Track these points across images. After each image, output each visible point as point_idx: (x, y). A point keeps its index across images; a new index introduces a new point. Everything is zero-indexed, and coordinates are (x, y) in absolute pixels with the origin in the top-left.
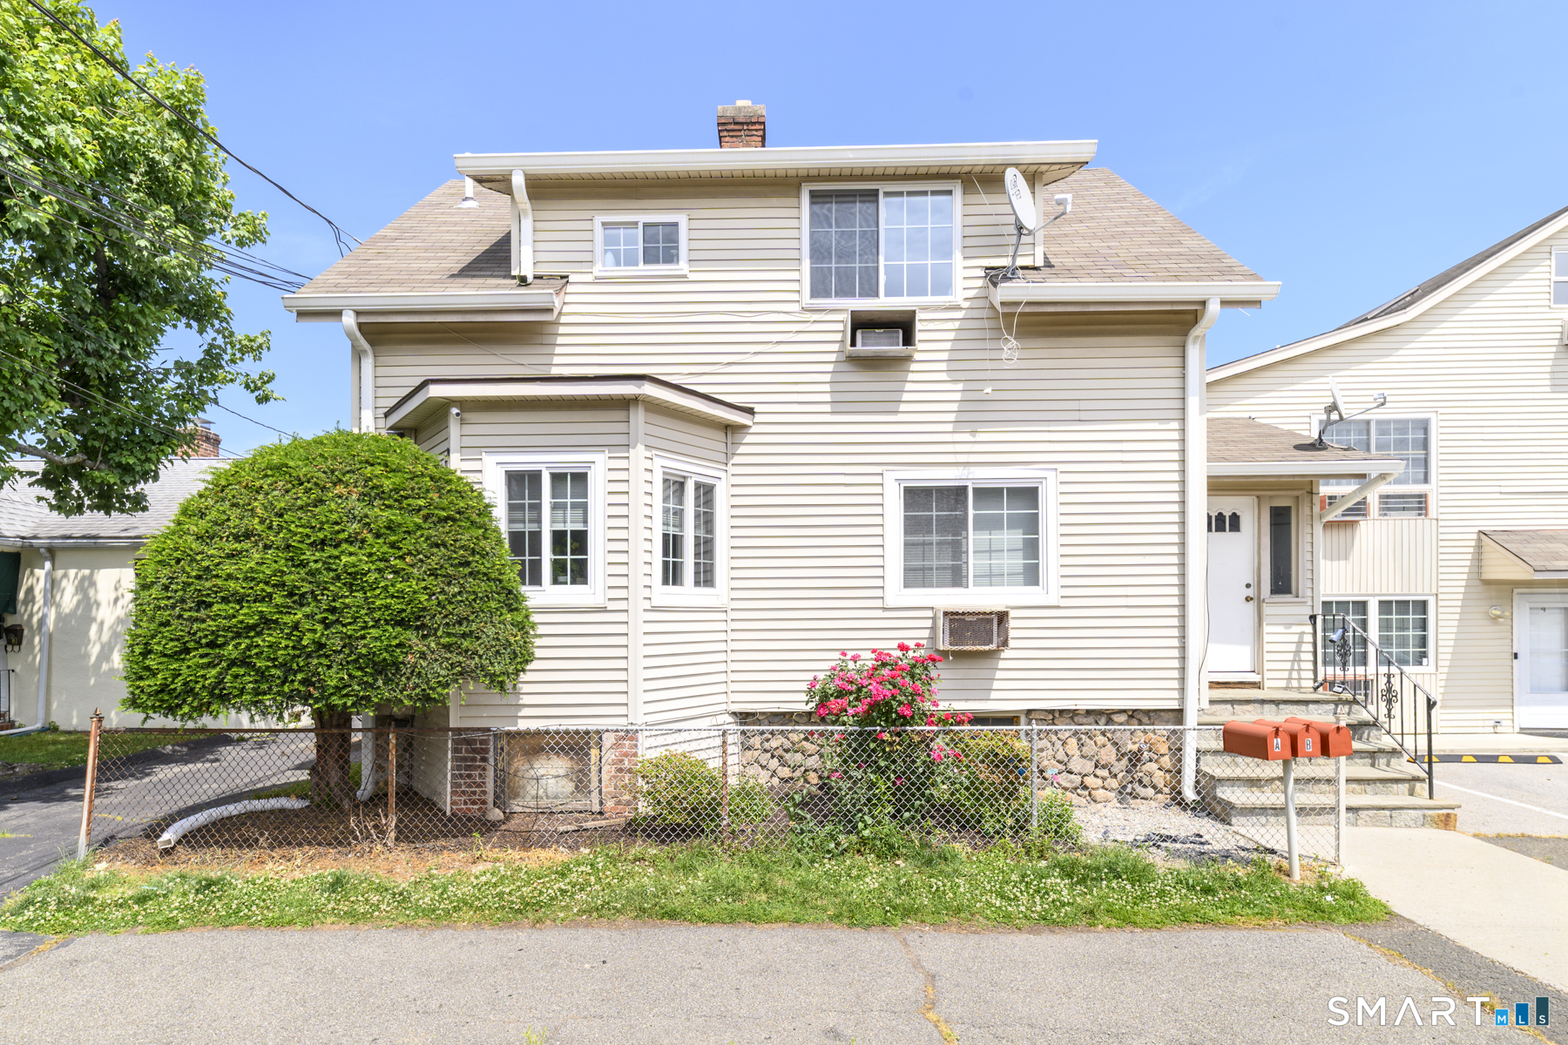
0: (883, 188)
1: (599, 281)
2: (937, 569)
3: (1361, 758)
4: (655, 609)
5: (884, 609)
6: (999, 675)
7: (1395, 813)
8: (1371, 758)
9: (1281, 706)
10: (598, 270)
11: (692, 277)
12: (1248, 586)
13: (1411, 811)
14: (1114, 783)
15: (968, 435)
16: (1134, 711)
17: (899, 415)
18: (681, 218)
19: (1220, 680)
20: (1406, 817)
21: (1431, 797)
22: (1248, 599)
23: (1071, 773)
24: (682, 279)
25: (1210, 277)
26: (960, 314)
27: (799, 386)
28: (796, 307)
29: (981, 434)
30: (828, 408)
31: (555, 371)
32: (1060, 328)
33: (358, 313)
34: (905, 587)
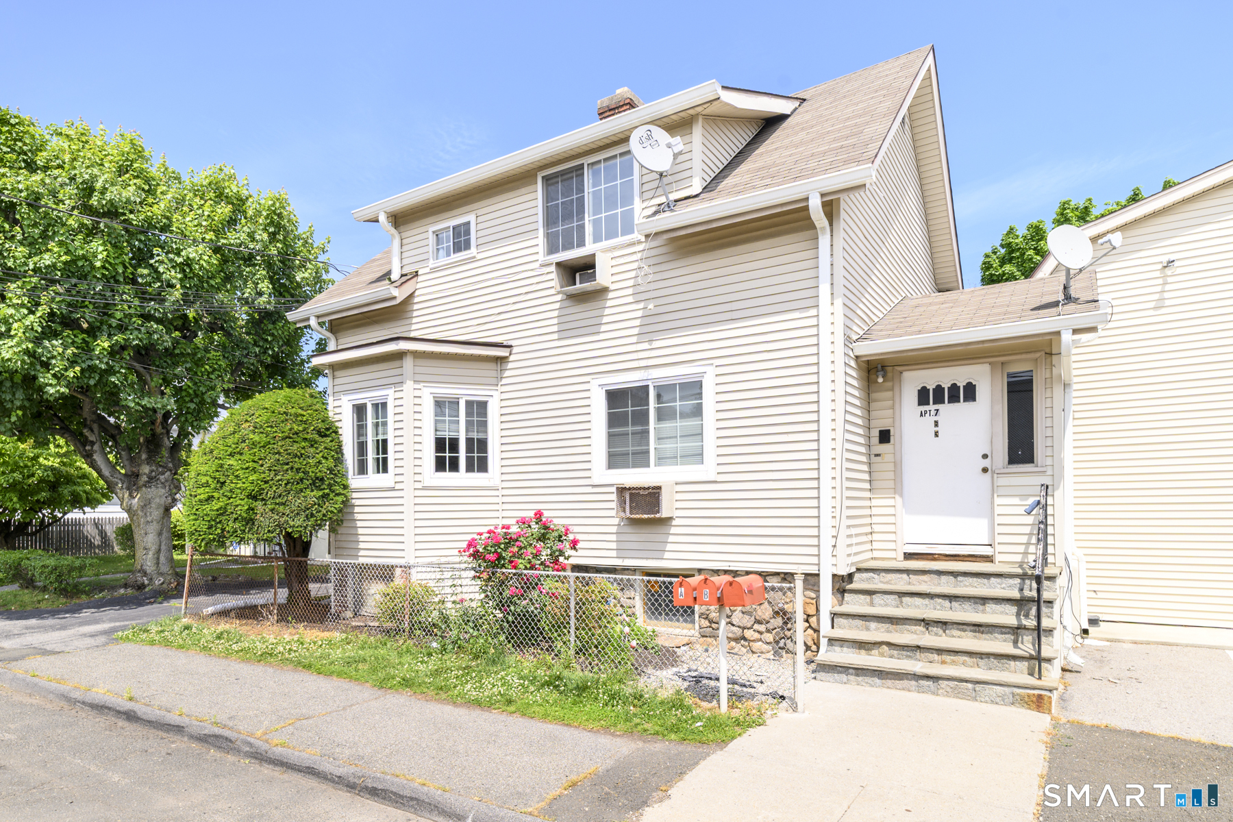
0: (589, 160)
1: (433, 270)
2: (633, 454)
3: (1002, 633)
4: (425, 488)
5: (590, 486)
6: (671, 539)
7: (978, 687)
8: (1013, 634)
9: (960, 578)
10: (432, 263)
11: (479, 256)
12: (985, 456)
13: (998, 687)
14: (769, 637)
15: (647, 344)
16: (786, 574)
17: (601, 335)
18: (471, 218)
19: (948, 553)
20: (991, 693)
21: (1040, 678)
22: (985, 470)
23: (733, 625)
24: (473, 259)
25: (837, 168)
26: (641, 247)
27: (540, 322)
28: (536, 265)
29: (657, 342)
30: (555, 336)
31: (412, 335)
32: (715, 243)
33: (318, 317)
34: (607, 468)
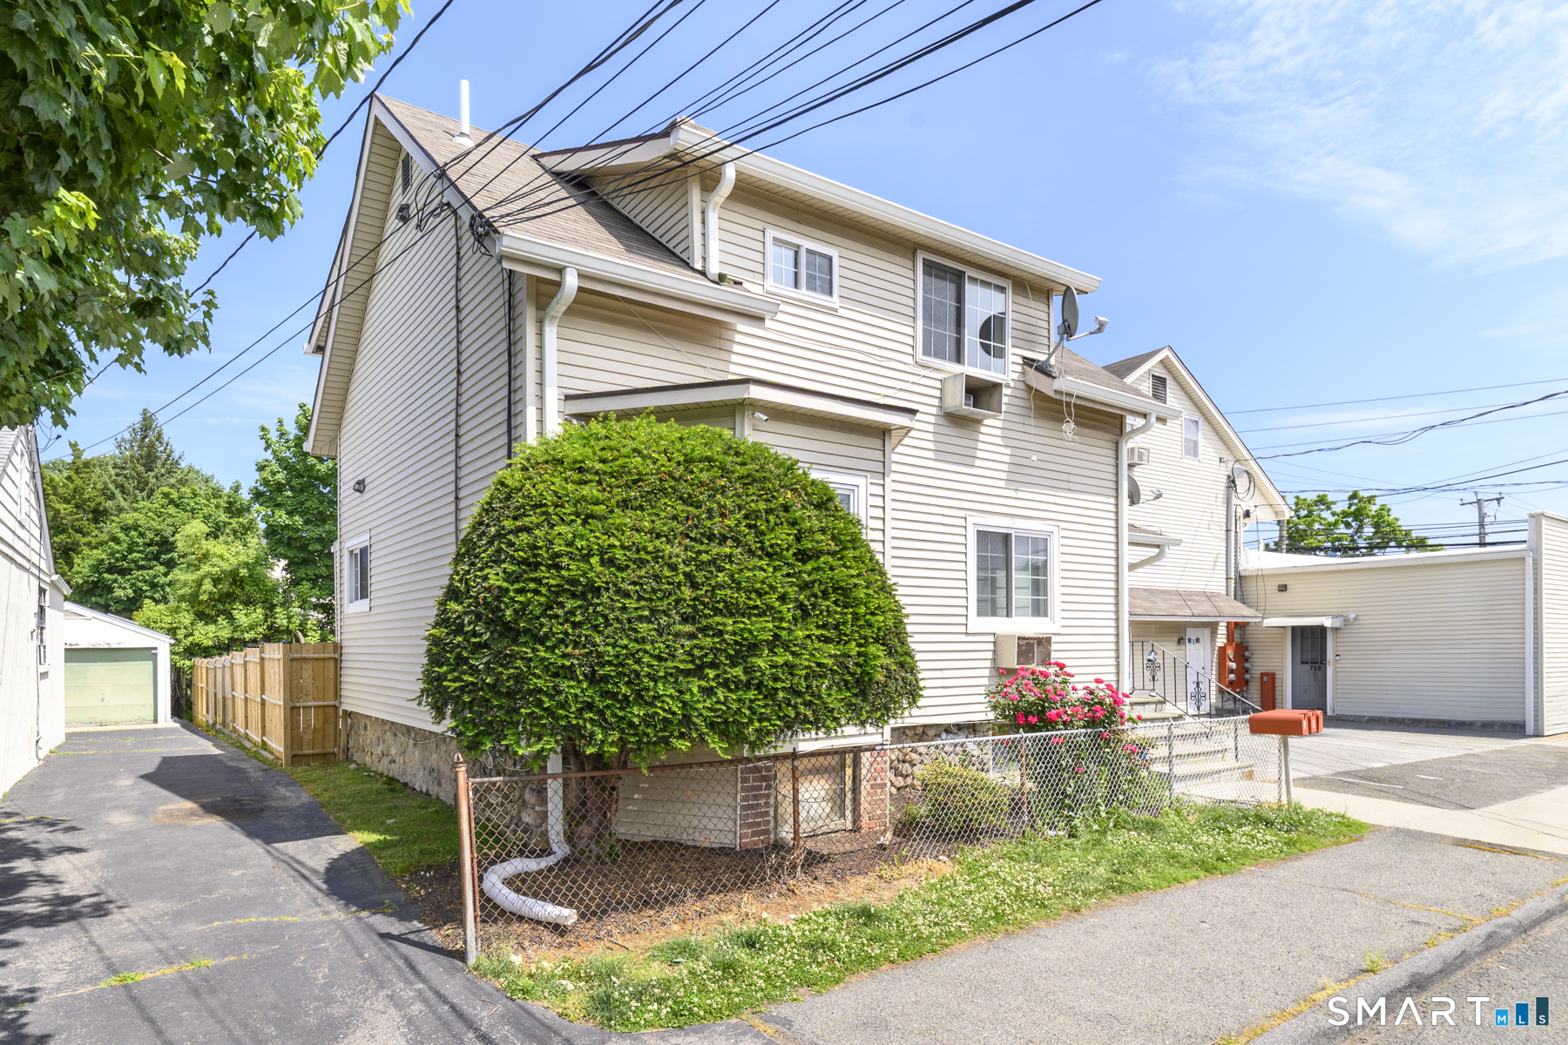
0: (970, 272)
1: (769, 295)
5: (967, 634)
10: (770, 284)
11: (841, 312)
15: (1013, 491)
17: (975, 469)
18: (834, 254)
21: (1238, 761)
24: (832, 312)
28: (912, 360)
33: (581, 276)
34: (978, 615)
